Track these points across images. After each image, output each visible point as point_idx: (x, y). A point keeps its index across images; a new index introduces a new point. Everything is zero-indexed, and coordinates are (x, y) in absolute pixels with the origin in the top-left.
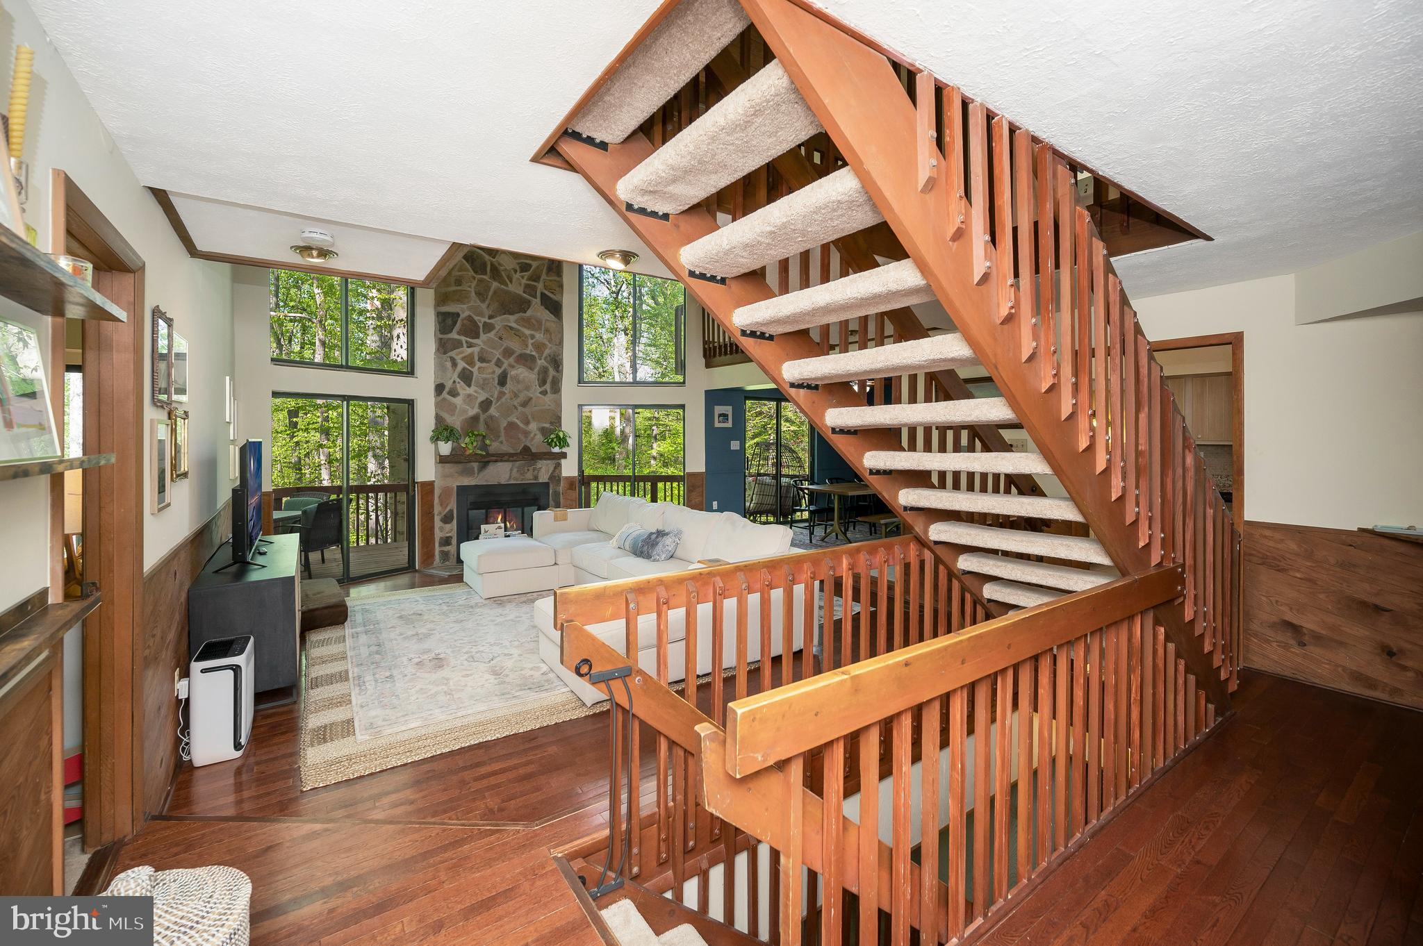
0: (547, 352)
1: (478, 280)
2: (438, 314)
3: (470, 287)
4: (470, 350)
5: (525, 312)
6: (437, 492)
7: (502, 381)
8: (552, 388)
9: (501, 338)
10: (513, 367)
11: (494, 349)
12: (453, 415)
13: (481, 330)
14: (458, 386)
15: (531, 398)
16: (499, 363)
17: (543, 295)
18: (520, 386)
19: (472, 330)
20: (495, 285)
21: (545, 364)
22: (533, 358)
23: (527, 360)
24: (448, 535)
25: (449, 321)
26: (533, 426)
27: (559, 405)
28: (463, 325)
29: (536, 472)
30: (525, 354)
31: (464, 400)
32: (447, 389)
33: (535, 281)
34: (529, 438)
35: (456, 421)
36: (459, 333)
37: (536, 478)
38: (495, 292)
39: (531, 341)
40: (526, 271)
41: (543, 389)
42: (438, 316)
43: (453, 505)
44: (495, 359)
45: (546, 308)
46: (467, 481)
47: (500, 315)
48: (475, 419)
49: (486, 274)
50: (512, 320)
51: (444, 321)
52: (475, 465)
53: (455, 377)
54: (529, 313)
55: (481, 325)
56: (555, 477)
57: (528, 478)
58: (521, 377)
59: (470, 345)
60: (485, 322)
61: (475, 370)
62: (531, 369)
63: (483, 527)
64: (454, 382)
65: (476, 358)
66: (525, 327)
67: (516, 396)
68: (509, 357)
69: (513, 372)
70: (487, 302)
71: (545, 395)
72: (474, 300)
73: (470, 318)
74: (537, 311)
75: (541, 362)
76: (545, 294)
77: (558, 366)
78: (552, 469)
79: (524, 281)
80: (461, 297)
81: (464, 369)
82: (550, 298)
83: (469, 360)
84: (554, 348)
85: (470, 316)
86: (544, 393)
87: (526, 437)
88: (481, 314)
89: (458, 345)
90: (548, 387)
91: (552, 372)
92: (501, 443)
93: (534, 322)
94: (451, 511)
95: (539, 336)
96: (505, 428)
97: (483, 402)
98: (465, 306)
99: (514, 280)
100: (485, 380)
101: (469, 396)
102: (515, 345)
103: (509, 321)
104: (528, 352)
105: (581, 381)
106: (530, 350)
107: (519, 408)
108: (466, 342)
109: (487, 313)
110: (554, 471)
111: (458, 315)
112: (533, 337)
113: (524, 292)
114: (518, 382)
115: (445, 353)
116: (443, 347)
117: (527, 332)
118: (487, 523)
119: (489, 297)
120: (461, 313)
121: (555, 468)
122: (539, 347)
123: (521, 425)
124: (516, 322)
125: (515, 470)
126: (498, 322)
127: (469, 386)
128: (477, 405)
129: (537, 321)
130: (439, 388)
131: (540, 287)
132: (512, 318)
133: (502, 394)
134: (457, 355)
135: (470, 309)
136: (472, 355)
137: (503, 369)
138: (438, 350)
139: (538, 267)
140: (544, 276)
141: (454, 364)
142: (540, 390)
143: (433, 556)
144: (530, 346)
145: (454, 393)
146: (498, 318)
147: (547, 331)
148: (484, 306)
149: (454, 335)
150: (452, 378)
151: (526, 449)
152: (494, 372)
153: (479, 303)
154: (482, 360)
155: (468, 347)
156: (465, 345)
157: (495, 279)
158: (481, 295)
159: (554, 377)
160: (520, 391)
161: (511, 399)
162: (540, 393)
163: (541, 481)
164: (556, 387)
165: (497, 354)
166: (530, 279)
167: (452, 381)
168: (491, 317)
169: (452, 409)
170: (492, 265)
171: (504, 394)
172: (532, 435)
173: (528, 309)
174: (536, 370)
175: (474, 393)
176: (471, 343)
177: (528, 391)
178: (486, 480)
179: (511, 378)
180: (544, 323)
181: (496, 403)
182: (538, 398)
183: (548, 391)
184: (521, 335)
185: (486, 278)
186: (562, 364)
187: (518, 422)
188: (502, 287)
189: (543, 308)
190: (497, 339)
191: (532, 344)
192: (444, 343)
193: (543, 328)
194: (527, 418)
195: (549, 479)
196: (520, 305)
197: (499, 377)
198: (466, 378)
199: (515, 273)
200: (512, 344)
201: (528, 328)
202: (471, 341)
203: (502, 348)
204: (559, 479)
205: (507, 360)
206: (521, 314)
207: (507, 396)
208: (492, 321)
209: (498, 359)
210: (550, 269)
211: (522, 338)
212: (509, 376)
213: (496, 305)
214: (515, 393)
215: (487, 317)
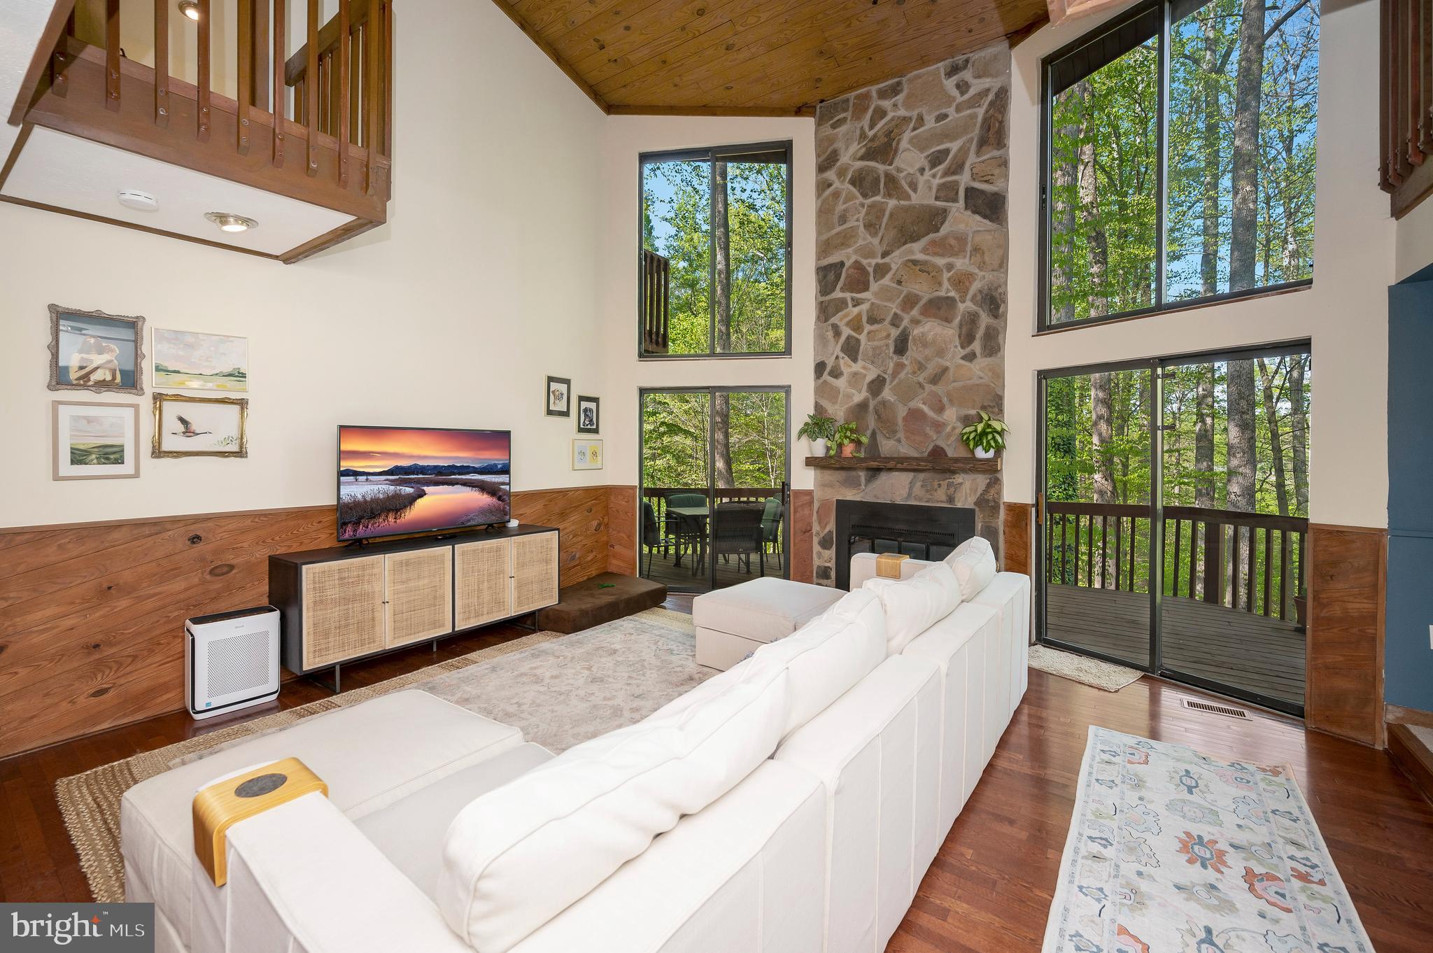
0: (975, 286)
1: (868, 206)
2: (819, 270)
3: (858, 220)
4: (856, 310)
5: (937, 230)
6: (815, 506)
7: (901, 347)
8: (984, 347)
9: (899, 283)
10: (917, 322)
11: (890, 300)
12: (834, 403)
13: (871, 278)
14: (842, 362)
15: (946, 369)
16: (896, 321)
17: (970, 192)
18: (927, 352)
19: (860, 282)
20: (892, 203)
21: (973, 308)
22: (950, 302)
23: (939, 308)
24: (827, 564)
25: (831, 276)
27: (999, 375)
28: (848, 276)
29: (952, 490)
30: (939, 298)
31: (849, 382)
32: (828, 369)
33: (954, 173)
34: (943, 435)
35: (838, 412)
36: (842, 290)
37: (951, 499)
38: (891, 215)
39: (946, 275)
40: (940, 163)
41: (968, 350)
42: (818, 273)
43: (832, 526)
44: (892, 314)
45: (974, 212)
46: (851, 495)
47: (899, 247)
48: (863, 406)
49: (878, 193)
50: (916, 250)
51: (825, 277)
52: (862, 475)
53: (838, 351)
54: (944, 230)
55: (871, 270)
56: (989, 503)
57: (938, 499)
58: (930, 337)
59: (857, 303)
60: (877, 265)
61: (863, 338)
62: (948, 320)
64: (837, 357)
65: (864, 319)
66: (936, 254)
67: (921, 367)
68: (912, 308)
69: (917, 331)
70: (880, 234)
71: (971, 361)
72: (864, 238)
73: (858, 266)
74: (961, 220)
75: (965, 307)
76: (973, 188)
77: (998, 307)
78: (983, 487)
79: (937, 182)
80: (845, 240)
81: (849, 338)
82: (982, 192)
83: (856, 325)
84: (989, 276)
85: (856, 262)
86: (971, 357)
87: (938, 432)
88: (871, 255)
89: (841, 305)
90: (976, 346)
91: (985, 320)
92: (899, 441)
93: (953, 242)
94: (830, 532)
95: (961, 263)
96: (905, 419)
97: (872, 382)
98: (850, 250)
99: (920, 186)
100: (874, 349)
101: (855, 374)
102: (923, 290)
103: (912, 252)
104: (942, 293)
105: (1042, 323)
106: (947, 290)
107: (928, 387)
108: (852, 299)
109: (879, 249)
110: (986, 491)
111: (842, 264)
112: (950, 267)
114: (925, 345)
115: (826, 321)
116: (825, 311)
117: (941, 261)
119: (883, 225)
120: (845, 261)
121: (989, 486)
122: (961, 282)
123: (930, 414)
124: (924, 250)
125: (919, 484)
126: (896, 260)
127: (855, 360)
128: (866, 387)
129: (956, 239)
130: (820, 368)
132: (917, 246)
133: (900, 366)
134: (841, 320)
135: (856, 252)
136: (859, 316)
137: (902, 328)
138: (818, 318)
139: (961, 148)
140: (972, 159)
141: (837, 333)
142: (963, 352)
144: (946, 284)
145: (836, 374)
146: (897, 253)
147: (976, 250)
148: (876, 241)
149: (838, 294)
150: (834, 352)
151: (938, 453)
152: (888, 336)
153: (870, 239)
154: (872, 320)
155: (854, 306)
156: (850, 304)
157: (890, 196)
158: (872, 226)
159: (988, 328)
160: (928, 359)
161: (914, 373)
162: (963, 358)
163: (959, 505)
164: (993, 344)
165: (894, 308)
166: (948, 172)
167: (834, 356)
168: (884, 255)
169: (833, 394)
170: (887, 175)
171: (902, 366)
172: (949, 429)
173: (942, 223)
174: (957, 321)
175: (862, 371)
176: (858, 299)
177: (942, 358)
178: (875, 496)
179: (914, 340)
180: (970, 239)
181: (891, 382)
182: (959, 367)
183: (978, 353)
184: (930, 269)
185: (878, 198)
186: (1005, 302)
187: (925, 409)
188: (902, 202)
189: (969, 213)
190: (895, 285)
191: (949, 279)
192: (826, 307)
193: (969, 248)
194: (940, 401)
195: (976, 504)
196: (932, 219)
197: (896, 340)
198: (851, 349)
199: (922, 174)
200: (917, 286)
201: (943, 255)
202: (858, 296)
203: (902, 296)
204: (995, 508)
205: (908, 313)
206: (932, 236)
207: (908, 369)
208: (887, 260)
209: (895, 314)
210: (983, 143)
211: (932, 274)
212: (911, 337)
213: (892, 233)
214: (919, 362)
215: (879, 256)
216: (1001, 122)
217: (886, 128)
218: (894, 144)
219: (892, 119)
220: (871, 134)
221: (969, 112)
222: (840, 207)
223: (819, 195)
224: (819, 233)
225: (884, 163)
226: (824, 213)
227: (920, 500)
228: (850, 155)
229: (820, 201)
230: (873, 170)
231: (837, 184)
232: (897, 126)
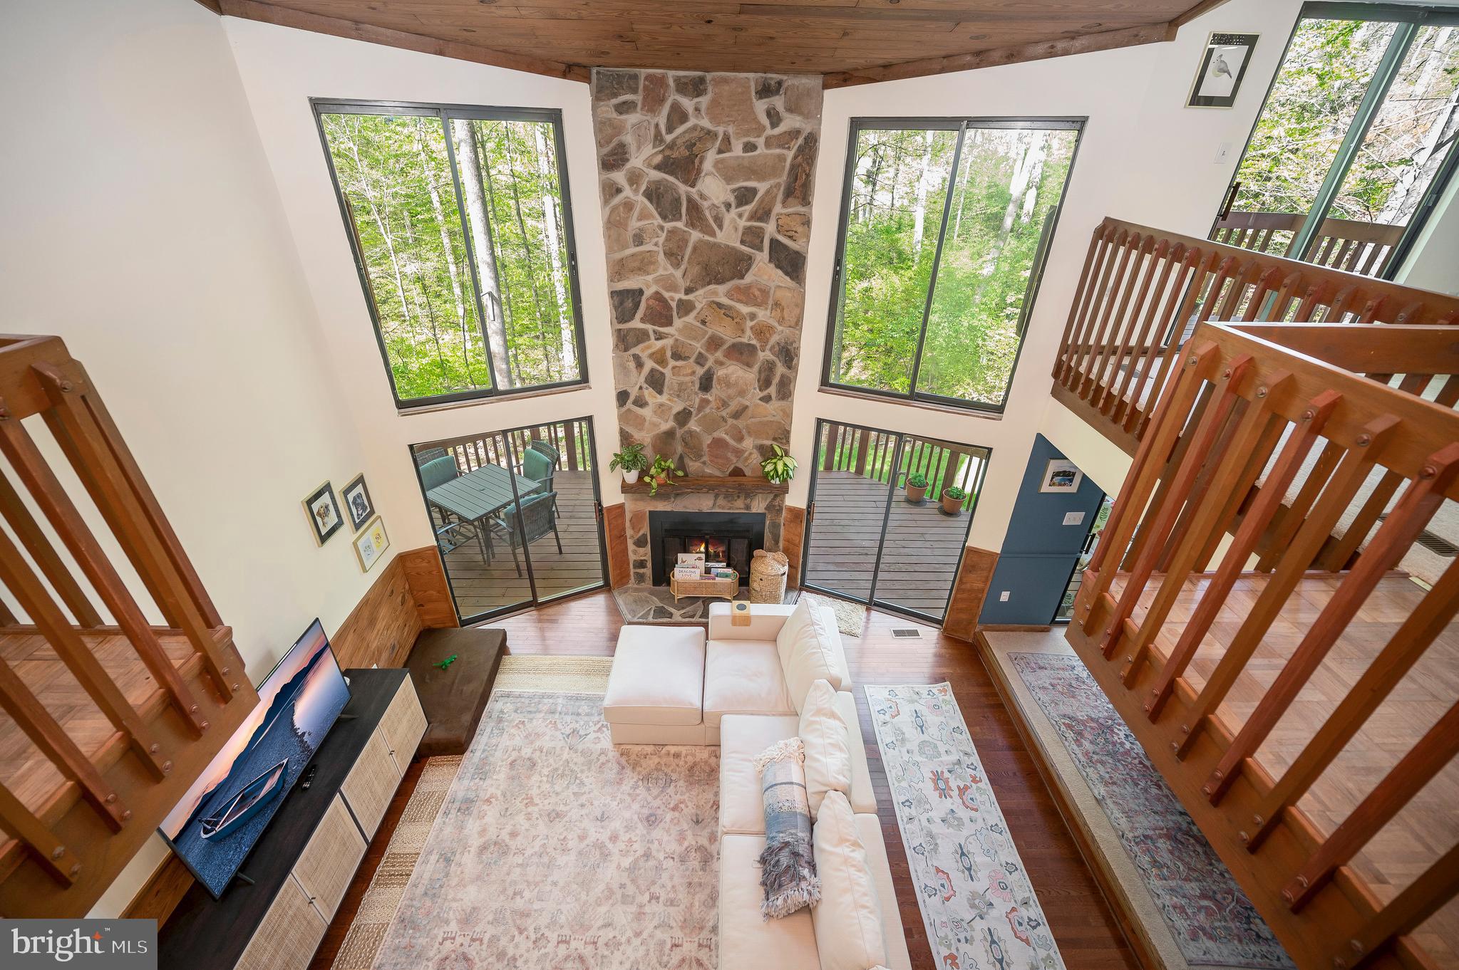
0: (774, 339)
1: (669, 231)
2: (613, 294)
3: (656, 244)
4: (659, 344)
5: (742, 277)
6: (628, 516)
7: (706, 383)
8: (779, 392)
9: (704, 322)
10: (721, 364)
11: (694, 338)
12: (640, 430)
13: (675, 313)
14: (646, 392)
15: (747, 407)
16: (700, 360)
17: (774, 243)
18: (730, 391)
19: (661, 315)
20: (695, 235)
21: (771, 357)
22: (752, 349)
23: (741, 353)
24: (642, 558)
25: (629, 304)
26: (748, 443)
27: (788, 415)
28: (648, 307)
29: (748, 503)
30: (742, 344)
31: (655, 412)
32: (632, 398)
33: (760, 219)
34: (742, 459)
35: (644, 437)
36: (643, 320)
37: (747, 507)
38: (695, 249)
39: (750, 324)
40: (747, 203)
41: (765, 393)
42: (612, 297)
43: (645, 530)
44: (697, 353)
45: (778, 266)
46: (661, 507)
47: (703, 286)
48: (670, 434)
49: (679, 219)
50: (720, 293)
51: (621, 303)
53: (641, 382)
54: (749, 278)
55: (674, 305)
56: (775, 508)
57: (738, 507)
58: (733, 379)
59: (660, 337)
60: (680, 300)
61: (667, 371)
62: (749, 365)
63: (680, 556)
64: (641, 388)
65: (669, 354)
66: (740, 301)
67: (725, 404)
68: (716, 349)
69: (721, 372)
70: (683, 267)
71: (767, 402)
72: (664, 267)
73: (658, 297)
74: (764, 271)
75: (764, 355)
76: (777, 240)
77: (792, 360)
78: (772, 497)
79: (743, 223)
80: (644, 264)
81: (652, 370)
82: (785, 247)
83: (660, 358)
84: (787, 331)
85: (657, 293)
86: (767, 399)
87: (738, 457)
88: (673, 288)
89: (642, 336)
90: (772, 390)
91: (780, 369)
92: (704, 463)
93: (757, 293)
94: (644, 535)
95: (763, 315)
96: (709, 446)
97: (678, 413)
98: (650, 278)
99: (726, 223)
100: (680, 384)
101: (661, 405)
102: (727, 333)
103: (715, 293)
104: (745, 340)
105: (825, 382)
106: (748, 338)
107: (730, 421)
108: (655, 332)
109: (683, 284)
110: (774, 500)
111: (641, 292)
112: (753, 316)
113: (742, 242)
114: (728, 385)
115: (626, 350)
116: (625, 341)
117: (745, 309)
118: (686, 551)
119: (686, 258)
120: (644, 289)
122: (762, 332)
123: (732, 442)
124: (729, 295)
125: (721, 497)
126: (700, 297)
128: (672, 417)
129: (760, 290)
130: (622, 397)
131: (770, 229)
132: (722, 289)
133: (705, 402)
134: (643, 351)
135: (656, 281)
136: (662, 351)
137: (706, 367)
138: (617, 346)
139: (768, 192)
140: (778, 209)
141: (640, 365)
142: (761, 394)
143: (628, 575)
144: (748, 333)
145: (640, 403)
146: (700, 292)
147: (777, 304)
148: (678, 273)
149: (636, 323)
150: (636, 382)
151: (737, 472)
152: (694, 373)
153: (671, 270)
154: (677, 356)
155: (657, 339)
156: (652, 336)
157: (693, 226)
158: (673, 256)
159: (782, 376)
160: (729, 397)
161: (718, 408)
162: (760, 399)
163: (755, 510)
164: (785, 391)
165: (699, 346)
166: (751, 218)
167: (638, 387)
168: (688, 291)
169: (640, 422)
170: (690, 200)
171: (708, 401)
172: (745, 455)
173: (747, 270)
174: (756, 367)
175: (668, 402)
176: (660, 333)
177: (743, 397)
178: (685, 507)
179: (718, 379)
180: (772, 292)
181: (697, 415)
182: (756, 406)
183: (774, 396)
184: (735, 315)
185: (680, 225)
186: (797, 355)
187: (727, 438)
188: (707, 238)
189: (772, 265)
190: (699, 324)
191: (751, 328)
192: (625, 336)
193: (770, 302)
194: (740, 432)
195: (766, 509)
196: (736, 265)
197: (701, 378)
198: (656, 382)
199: (728, 211)
200: (721, 329)
201: (746, 304)
202: (661, 329)
203: (707, 337)
204: (780, 510)
205: (713, 354)
206: (736, 282)
207: (713, 405)
208: (690, 297)
209: (700, 353)
210: (789, 193)
211: (735, 320)
212: (715, 376)
213: (696, 270)
214: (723, 400)
215: (683, 291)
216: (808, 175)
217: (687, 137)
218: (697, 161)
219: (694, 128)
220: (669, 138)
221: (778, 151)
222: (634, 224)
223: (606, 201)
224: (610, 250)
225: (685, 182)
226: (614, 225)
227: (723, 508)
228: (642, 157)
229: (608, 210)
230: (673, 188)
231: (628, 192)
232: (700, 139)
